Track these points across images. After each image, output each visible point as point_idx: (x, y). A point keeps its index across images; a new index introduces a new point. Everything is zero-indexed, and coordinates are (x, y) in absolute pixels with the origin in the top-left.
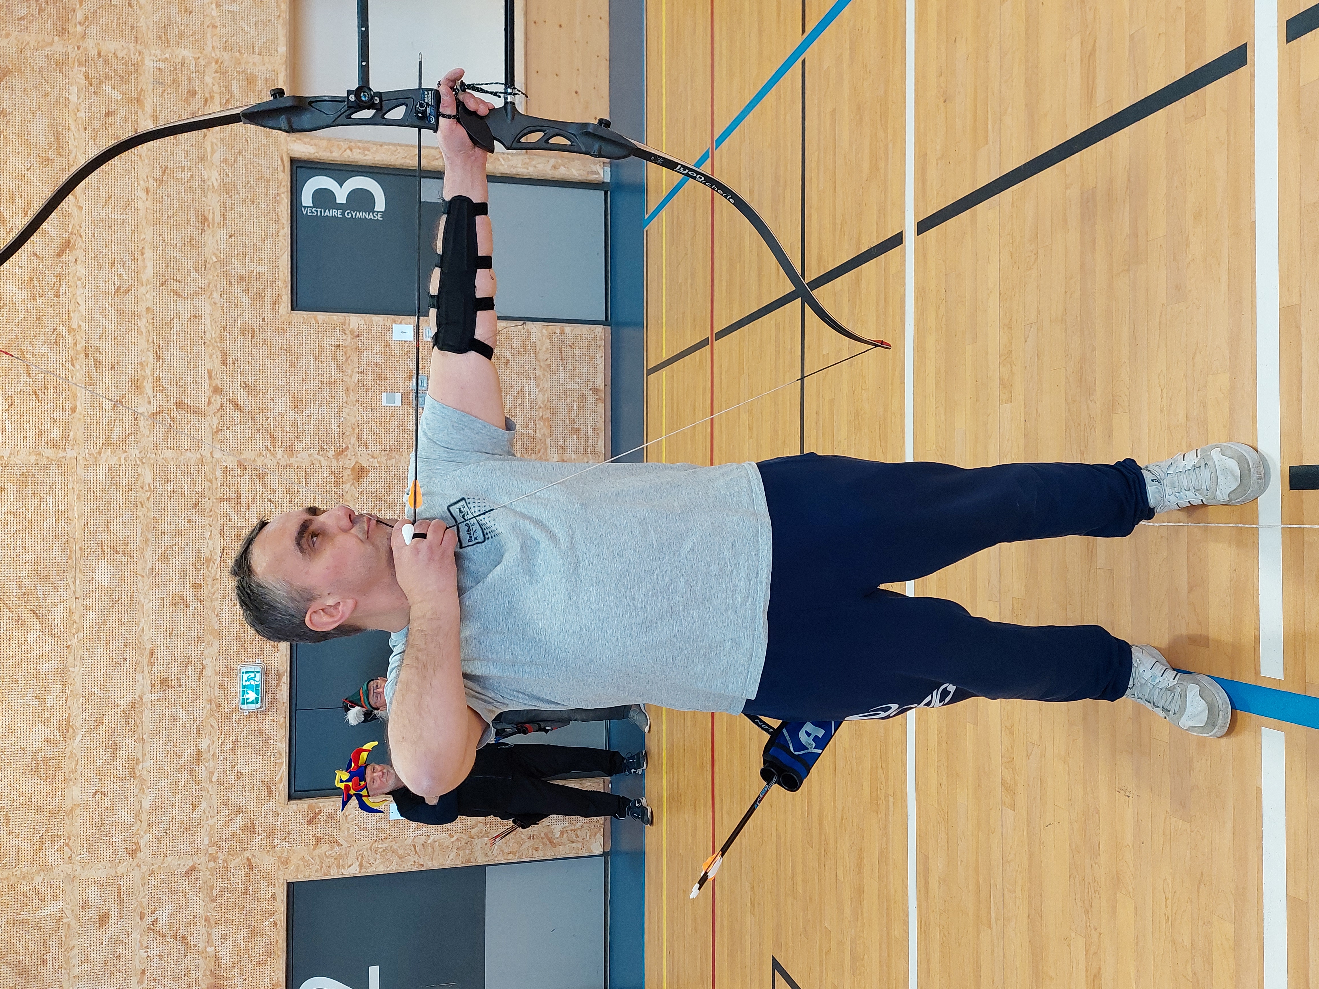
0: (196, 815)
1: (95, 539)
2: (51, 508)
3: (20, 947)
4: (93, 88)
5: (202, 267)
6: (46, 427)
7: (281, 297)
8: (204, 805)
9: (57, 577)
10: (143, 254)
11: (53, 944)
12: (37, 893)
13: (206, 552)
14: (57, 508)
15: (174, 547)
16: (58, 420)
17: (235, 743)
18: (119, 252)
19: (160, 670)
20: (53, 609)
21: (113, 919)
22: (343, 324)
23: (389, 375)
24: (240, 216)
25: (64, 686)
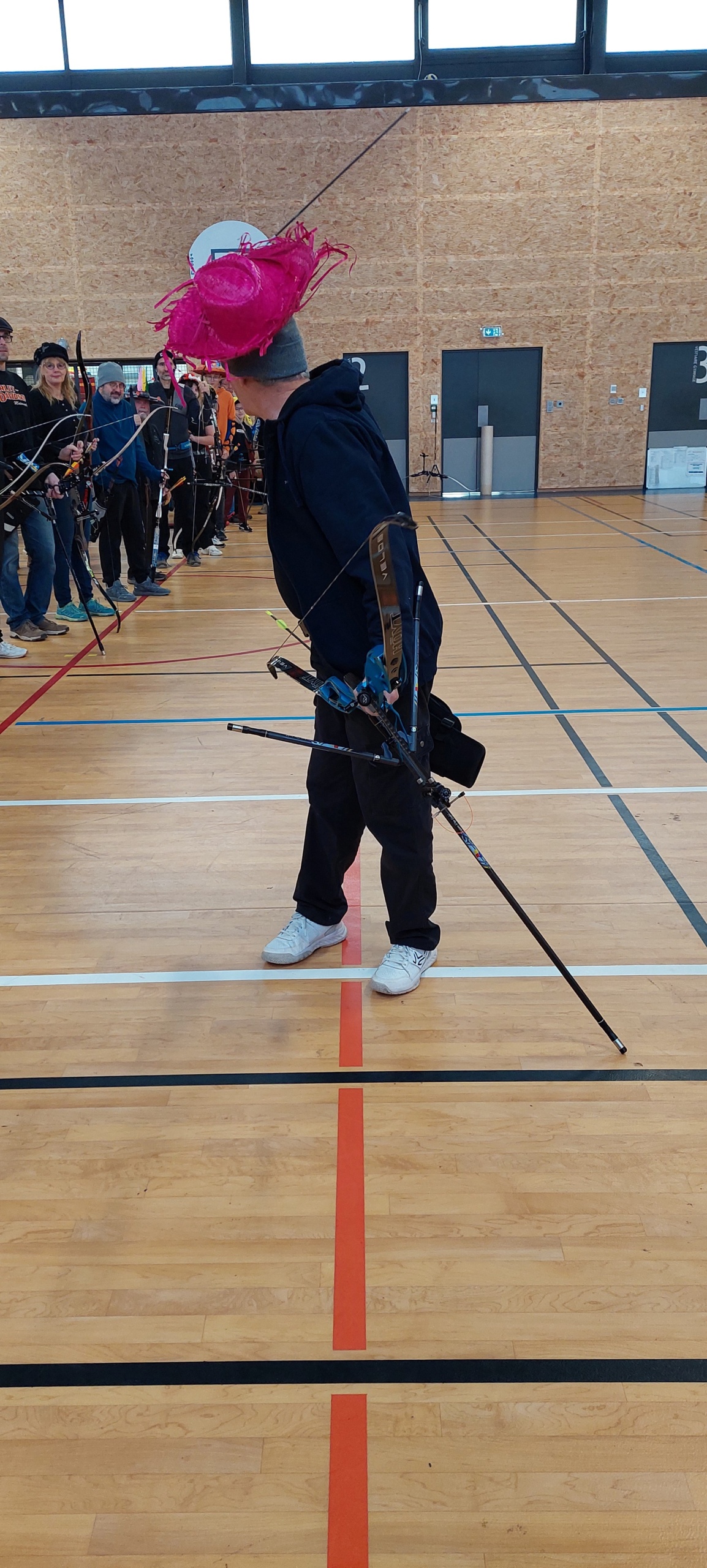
0: (439, 311)
1: (558, 262)
2: (572, 244)
3: (391, 240)
5: (673, 304)
6: (606, 241)
7: (660, 339)
8: (444, 314)
9: (543, 248)
10: (679, 278)
11: (390, 254)
12: (412, 246)
13: (550, 310)
14: (572, 246)
15: (553, 296)
16: (610, 245)
17: (468, 326)
18: (680, 268)
19: (502, 293)
20: (529, 247)
21: (400, 278)
22: (647, 366)
23: (625, 387)
24: (695, 320)
25: (497, 253)
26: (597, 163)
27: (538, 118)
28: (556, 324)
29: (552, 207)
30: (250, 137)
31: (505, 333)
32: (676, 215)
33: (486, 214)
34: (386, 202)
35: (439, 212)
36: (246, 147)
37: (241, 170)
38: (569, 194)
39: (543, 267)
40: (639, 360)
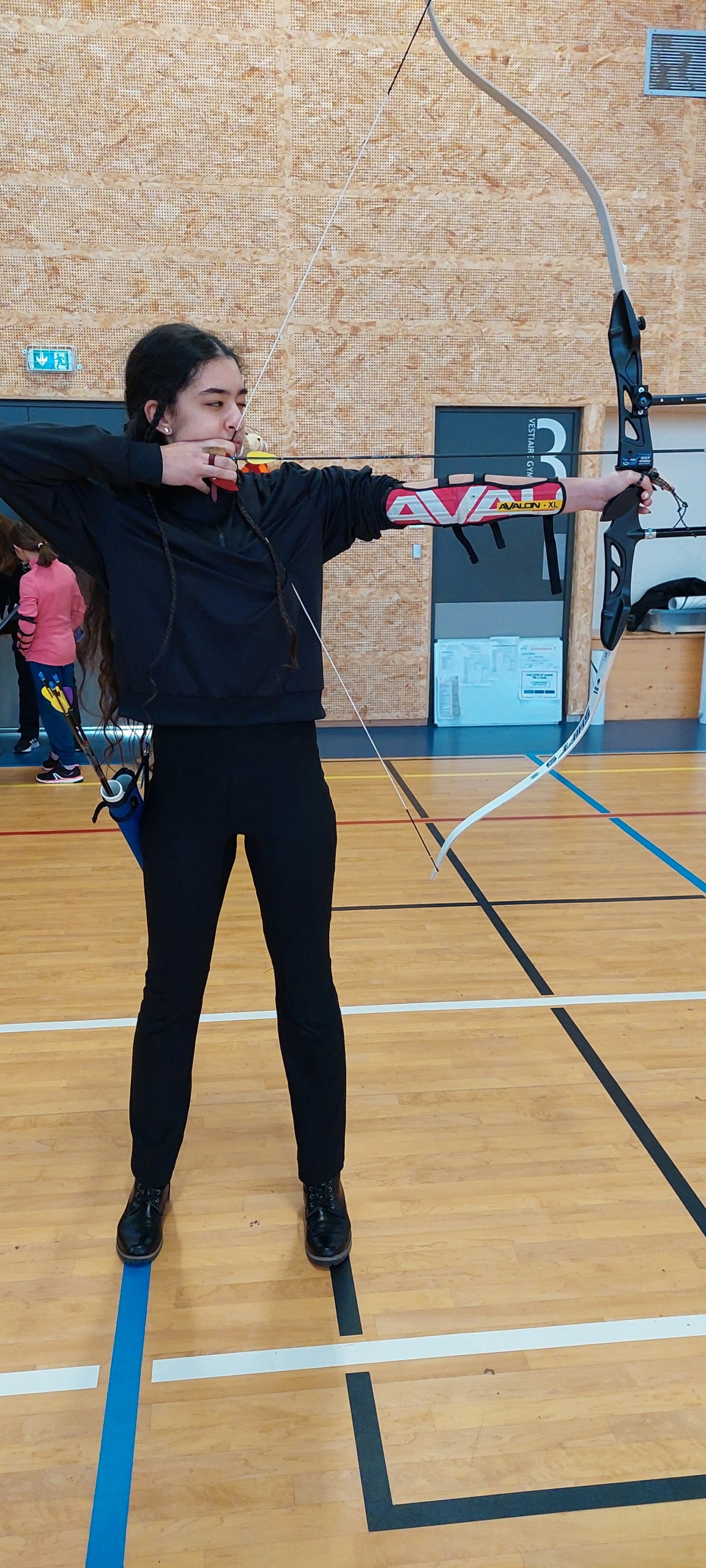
1: (201, 203)
2: (233, 160)
4: (645, 214)
5: (476, 318)
6: (315, 158)
7: (447, 396)
9: (162, 164)
10: (487, 259)
14: (232, 166)
15: (195, 284)
16: (321, 170)
18: (489, 235)
19: (67, 267)
20: (128, 159)
24: (527, 356)
25: (48, 168)
29: (179, 63)
31: (84, 365)
38: (218, 36)
39: (166, 212)
40: (407, 443)
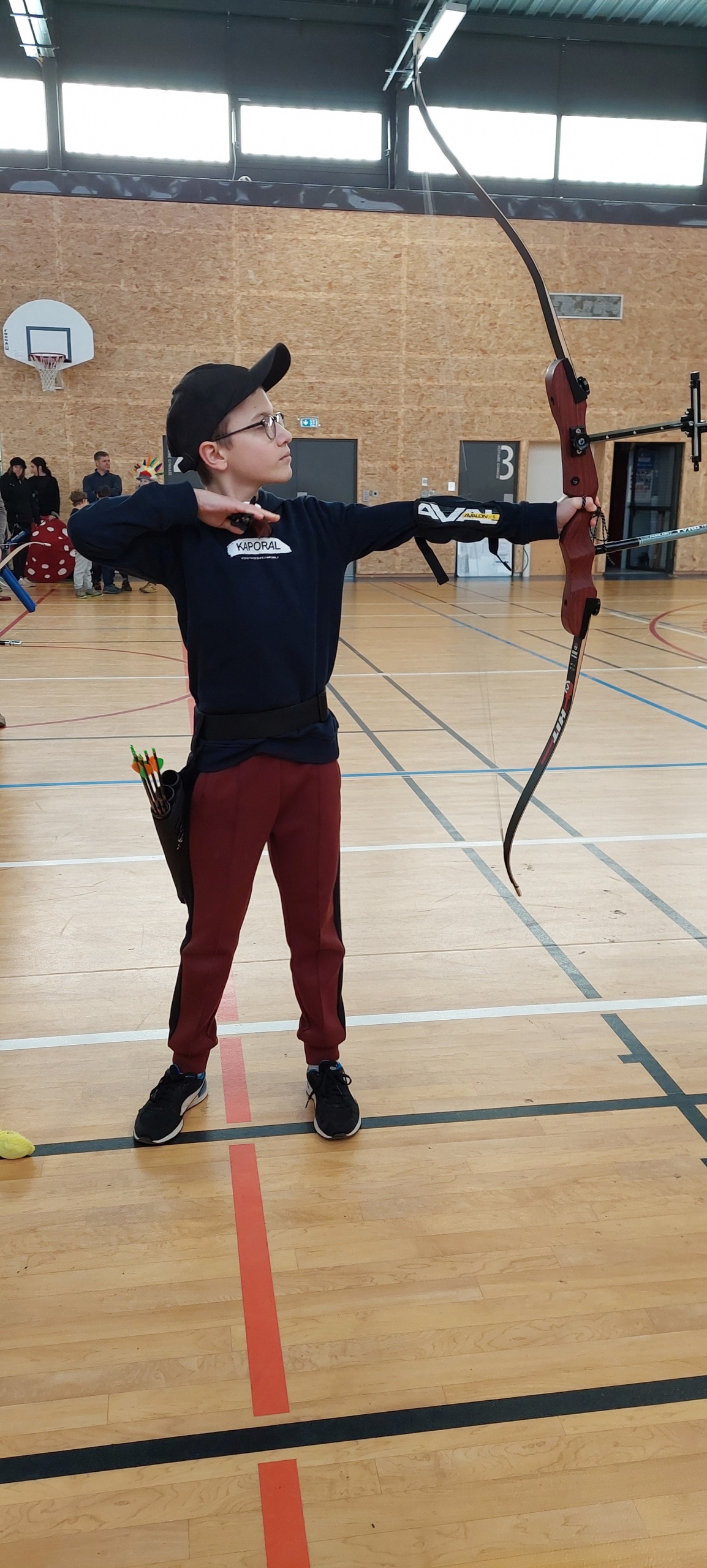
1: (370, 361)
2: (383, 344)
3: (208, 330)
5: (477, 405)
6: (414, 343)
7: (466, 437)
9: (355, 346)
10: (482, 382)
11: (208, 342)
13: (364, 405)
14: (383, 347)
15: (366, 392)
16: (417, 348)
18: (482, 372)
19: (317, 386)
20: (343, 344)
22: (455, 461)
23: (435, 480)
24: (497, 421)
25: (312, 348)
26: (404, 271)
27: (348, 225)
28: (370, 418)
29: (364, 308)
30: (66, 221)
31: (322, 425)
32: (477, 324)
33: (301, 310)
34: (204, 293)
35: (255, 305)
36: (62, 231)
37: (57, 251)
38: (379, 298)
39: (356, 364)
40: (448, 456)
